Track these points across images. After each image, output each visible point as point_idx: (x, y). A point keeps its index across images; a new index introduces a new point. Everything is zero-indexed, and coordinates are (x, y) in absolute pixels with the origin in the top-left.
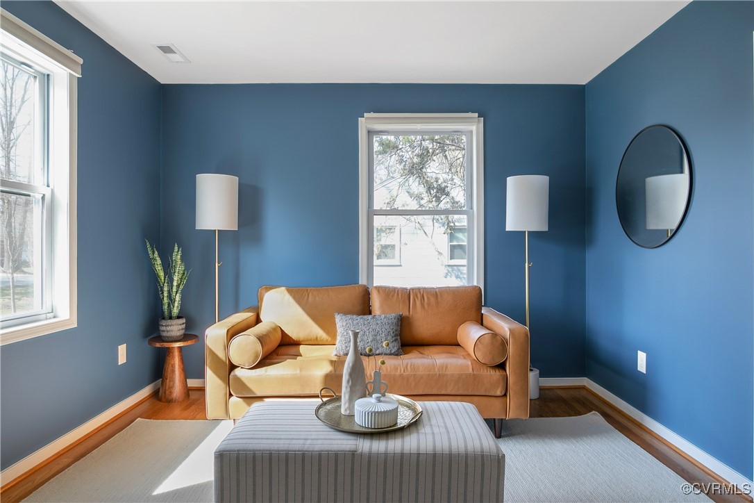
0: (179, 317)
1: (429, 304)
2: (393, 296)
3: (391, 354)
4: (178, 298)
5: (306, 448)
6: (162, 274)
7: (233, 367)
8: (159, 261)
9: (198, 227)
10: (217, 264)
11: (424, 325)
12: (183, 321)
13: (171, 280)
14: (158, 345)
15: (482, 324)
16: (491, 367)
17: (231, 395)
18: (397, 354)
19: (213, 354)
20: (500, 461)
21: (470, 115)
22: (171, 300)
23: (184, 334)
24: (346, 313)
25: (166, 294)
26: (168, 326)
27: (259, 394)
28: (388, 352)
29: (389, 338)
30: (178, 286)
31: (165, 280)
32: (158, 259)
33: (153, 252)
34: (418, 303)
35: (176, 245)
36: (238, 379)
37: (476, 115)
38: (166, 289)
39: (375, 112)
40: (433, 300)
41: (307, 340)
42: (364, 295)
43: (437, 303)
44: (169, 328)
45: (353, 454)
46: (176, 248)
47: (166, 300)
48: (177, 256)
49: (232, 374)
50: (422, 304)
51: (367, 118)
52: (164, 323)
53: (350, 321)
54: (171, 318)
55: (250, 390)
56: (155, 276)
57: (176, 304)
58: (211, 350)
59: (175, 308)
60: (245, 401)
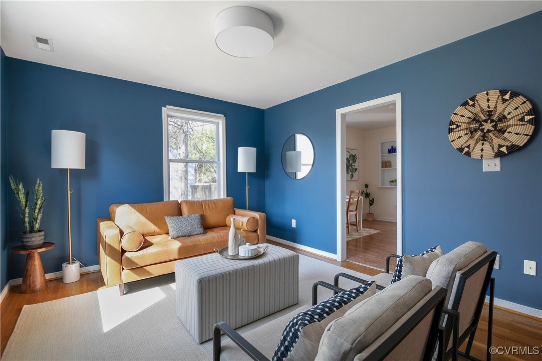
0: (39, 231)
1: (212, 208)
2: (194, 205)
3: (200, 234)
4: (40, 217)
5: (236, 268)
6: (23, 200)
7: (124, 251)
8: (22, 191)
9: (53, 167)
10: (69, 192)
11: (212, 219)
12: (43, 233)
15: (235, 214)
16: (253, 232)
17: (123, 269)
18: (203, 234)
20: (298, 256)
21: (220, 115)
22: (33, 219)
23: (44, 243)
24: (172, 216)
25: (27, 215)
26: (33, 237)
27: (142, 265)
28: (199, 233)
29: (199, 226)
30: (40, 209)
31: (26, 205)
32: (22, 189)
34: (207, 207)
35: (38, 179)
36: (128, 259)
37: (223, 116)
38: (27, 211)
40: (214, 205)
41: (149, 233)
43: (216, 207)
44: (33, 239)
45: (254, 266)
46: (38, 181)
47: (27, 219)
48: (39, 187)
49: (124, 256)
50: (209, 208)
51: (168, 108)
52: (26, 236)
53: (177, 220)
54: (33, 232)
55: (136, 264)
57: (38, 221)
58: (109, 244)
59: (37, 225)
60: (132, 271)
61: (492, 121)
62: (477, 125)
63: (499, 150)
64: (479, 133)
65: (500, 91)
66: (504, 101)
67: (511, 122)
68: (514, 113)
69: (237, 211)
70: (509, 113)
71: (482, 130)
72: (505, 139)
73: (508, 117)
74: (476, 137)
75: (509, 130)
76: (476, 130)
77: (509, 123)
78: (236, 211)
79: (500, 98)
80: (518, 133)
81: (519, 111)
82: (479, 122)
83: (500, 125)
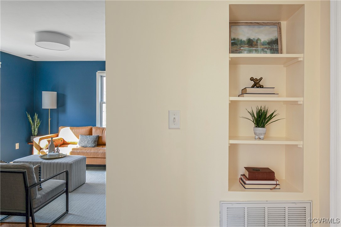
3: (92, 147)
4: (36, 130)
6: (32, 122)
7: (41, 149)
8: (30, 118)
9: (43, 108)
10: (49, 119)
13: (34, 124)
14: (30, 144)
19: (36, 143)
22: (35, 131)
24: (82, 135)
25: (33, 128)
31: (32, 124)
32: (30, 117)
33: (28, 116)
38: (33, 127)
39: (101, 71)
42: (90, 130)
46: (36, 114)
47: (33, 130)
48: (36, 116)
49: (41, 151)
51: (99, 72)
52: (32, 137)
54: (34, 136)
56: (30, 123)
57: (36, 132)
58: (35, 142)
59: (36, 133)
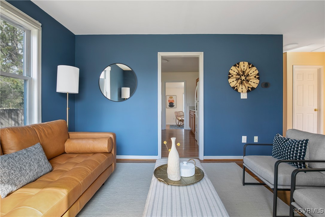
15: (69, 138)
21: (38, 22)
37: (41, 25)
61: (245, 76)
62: (239, 77)
63: (248, 89)
64: (240, 80)
65: (248, 63)
66: (250, 68)
67: (251, 77)
68: (253, 74)
69: (72, 135)
70: (251, 74)
71: (241, 79)
72: (250, 84)
73: (250, 75)
74: (239, 82)
75: (250, 81)
76: (238, 79)
77: (250, 78)
78: (70, 134)
79: (248, 66)
80: (254, 83)
81: (254, 73)
82: (240, 75)
83: (247, 78)
